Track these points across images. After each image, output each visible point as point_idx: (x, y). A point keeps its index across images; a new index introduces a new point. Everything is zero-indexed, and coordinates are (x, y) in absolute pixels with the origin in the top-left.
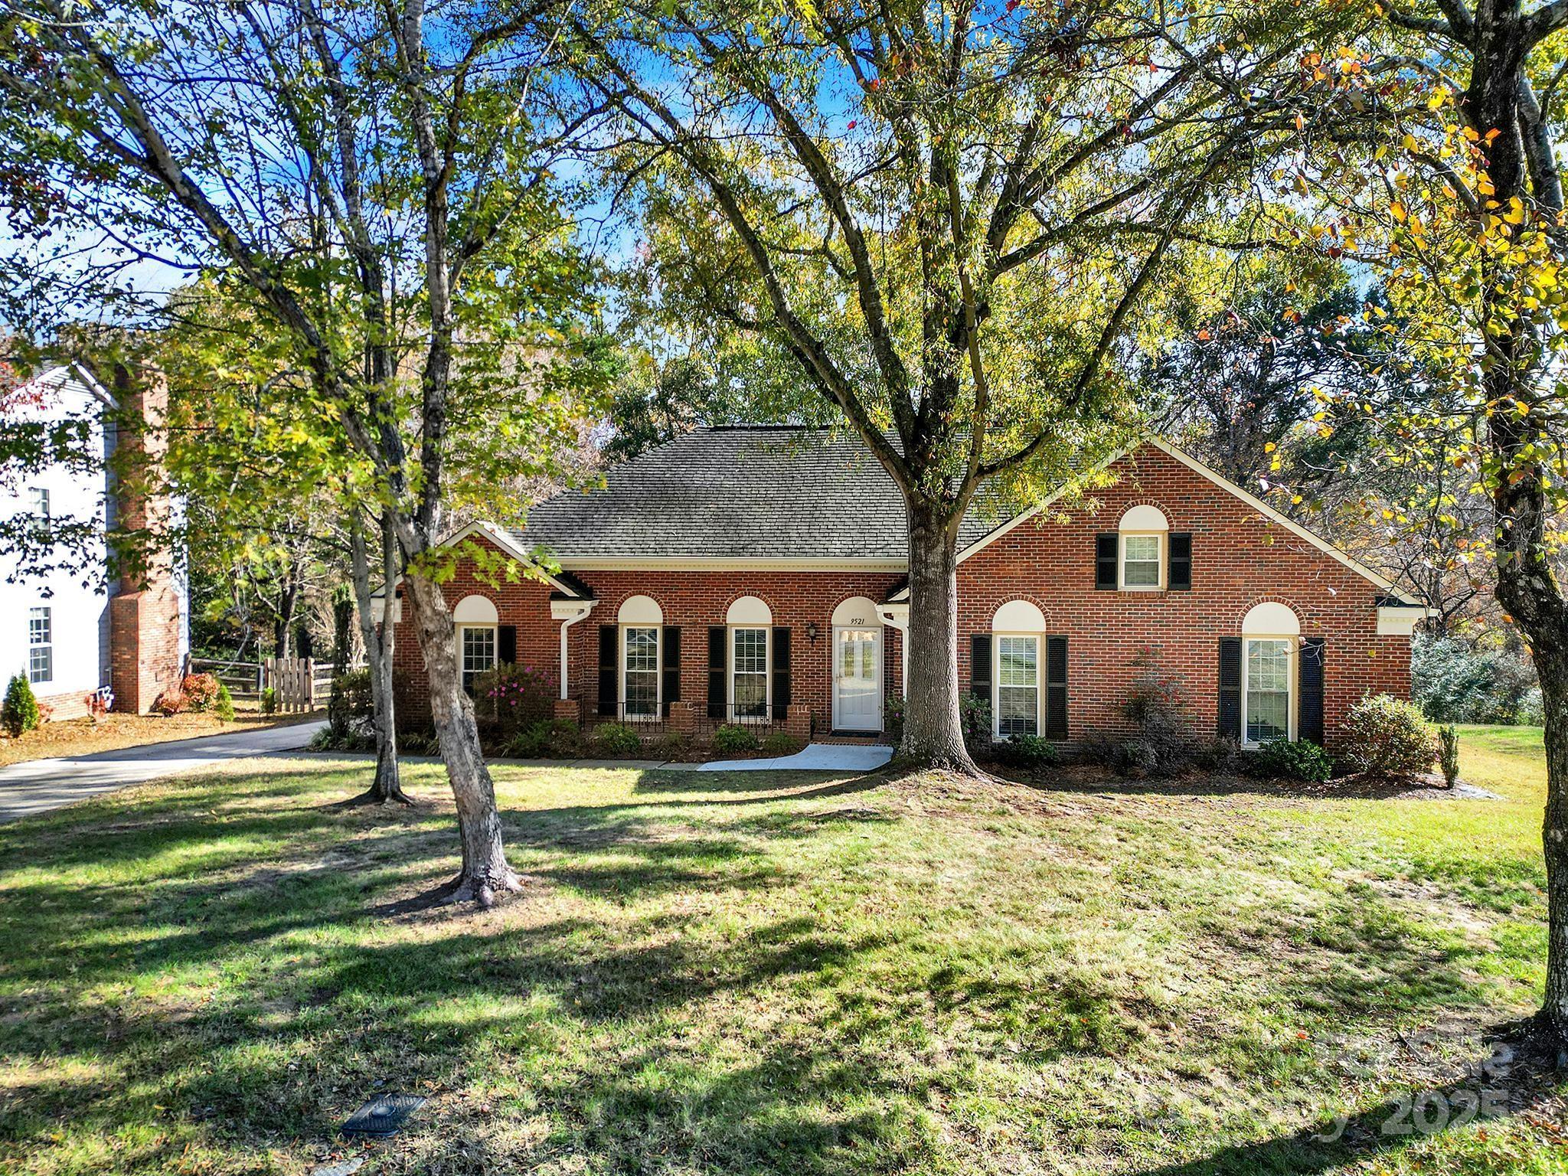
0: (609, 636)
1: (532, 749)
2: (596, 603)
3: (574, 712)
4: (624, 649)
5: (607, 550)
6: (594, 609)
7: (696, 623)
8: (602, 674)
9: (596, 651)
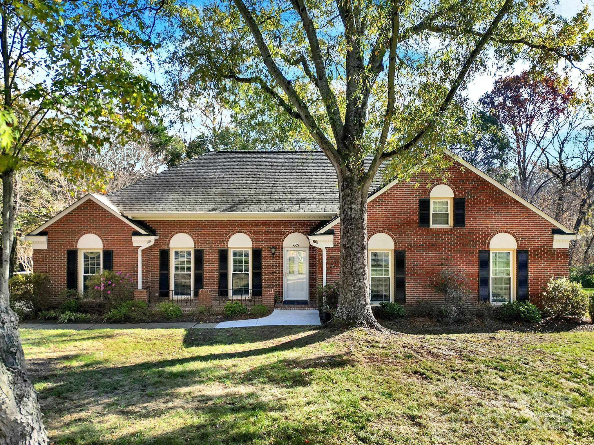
0: (164, 255)
1: (120, 318)
2: (157, 237)
3: (145, 296)
4: (173, 262)
5: (163, 209)
6: (156, 241)
7: (212, 247)
8: (162, 275)
9: (158, 263)
